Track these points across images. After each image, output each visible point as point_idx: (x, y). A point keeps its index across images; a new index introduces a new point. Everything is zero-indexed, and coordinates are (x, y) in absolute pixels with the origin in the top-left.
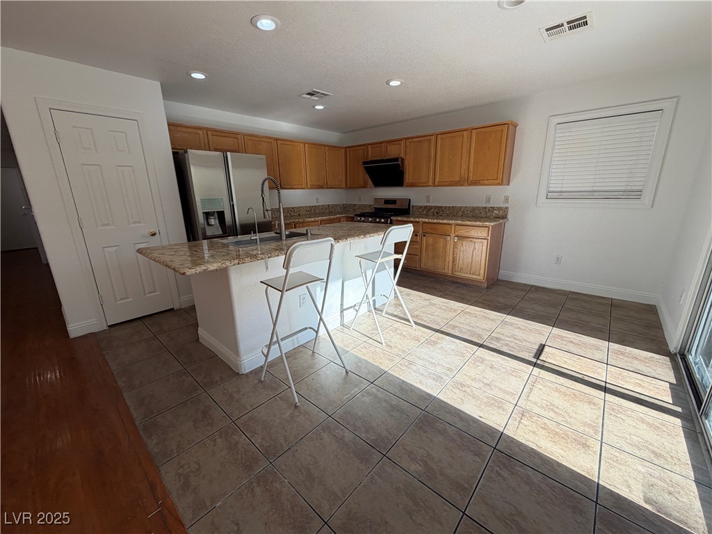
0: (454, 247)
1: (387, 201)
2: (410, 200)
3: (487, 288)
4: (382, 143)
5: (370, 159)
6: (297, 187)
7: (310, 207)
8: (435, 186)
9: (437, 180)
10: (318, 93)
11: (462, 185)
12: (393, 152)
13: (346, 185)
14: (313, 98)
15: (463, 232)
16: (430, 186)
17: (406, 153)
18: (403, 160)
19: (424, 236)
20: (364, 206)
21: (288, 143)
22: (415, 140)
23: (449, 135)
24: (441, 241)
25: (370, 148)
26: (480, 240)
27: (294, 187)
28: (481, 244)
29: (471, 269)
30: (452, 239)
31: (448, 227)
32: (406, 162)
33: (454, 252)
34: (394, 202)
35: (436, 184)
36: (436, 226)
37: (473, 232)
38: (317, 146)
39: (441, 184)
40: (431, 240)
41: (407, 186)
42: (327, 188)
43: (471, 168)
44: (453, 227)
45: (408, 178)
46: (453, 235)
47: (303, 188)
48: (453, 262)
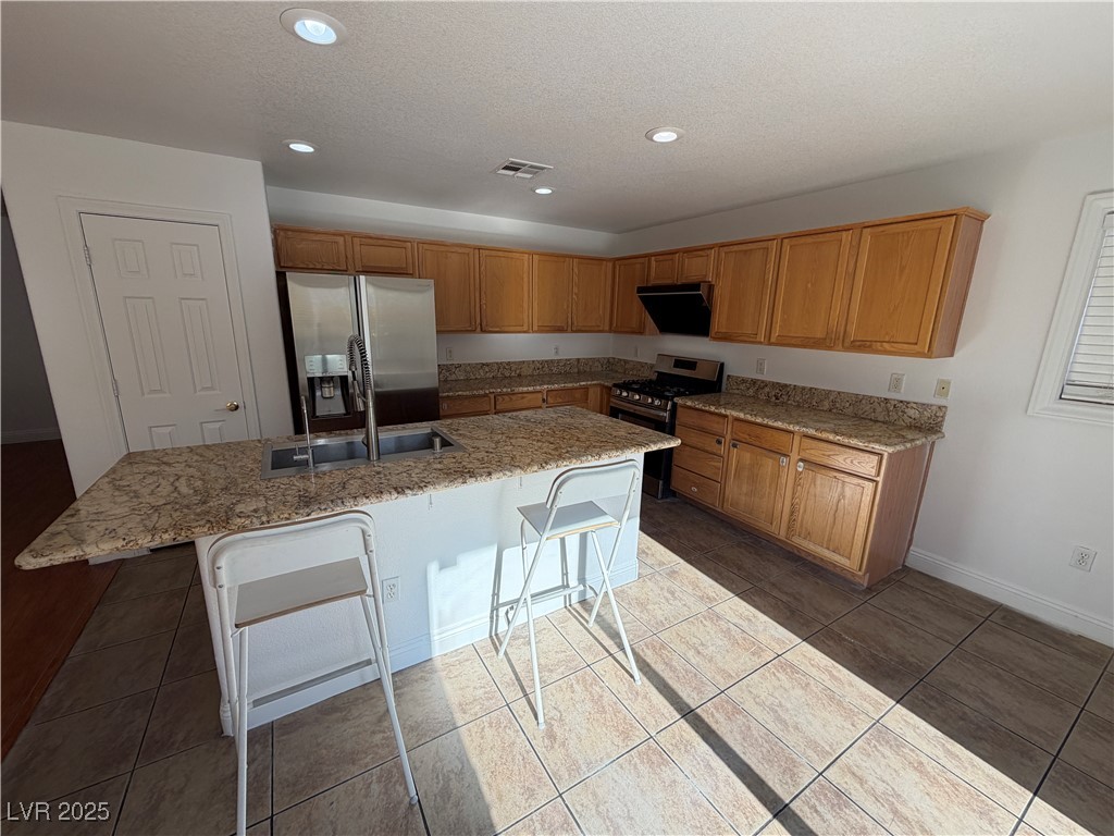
0: (796, 484)
1: (680, 363)
2: (722, 365)
3: (869, 589)
4: (673, 253)
5: (653, 282)
6: (512, 329)
7: (542, 362)
8: (770, 344)
9: (776, 332)
10: (524, 165)
11: (830, 348)
12: (693, 270)
13: (610, 328)
14: (519, 174)
15: (817, 452)
16: (760, 343)
17: (718, 275)
18: (711, 288)
19: (735, 446)
20: (643, 365)
21: (500, 254)
22: (736, 248)
23: (809, 240)
24: (768, 464)
25: (653, 263)
26: (856, 480)
27: (506, 329)
28: (859, 490)
29: (829, 540)
30: (793, 466)
31: (785, 437)
32: (717, 291)
33: (794, 494)
34: (690, 364)
35: (773, 340)
36: (759, 430)
37: (840, 458)
38: (556, 258)
39: (784, 342)
40: (747, 457)
41: (715, 339)
42: (573, 331)
43: (854, 315)
44: (797, 438)
45: (719, 321)
46: (794, 456)
47: (525, 332)
48: (792, 513)
